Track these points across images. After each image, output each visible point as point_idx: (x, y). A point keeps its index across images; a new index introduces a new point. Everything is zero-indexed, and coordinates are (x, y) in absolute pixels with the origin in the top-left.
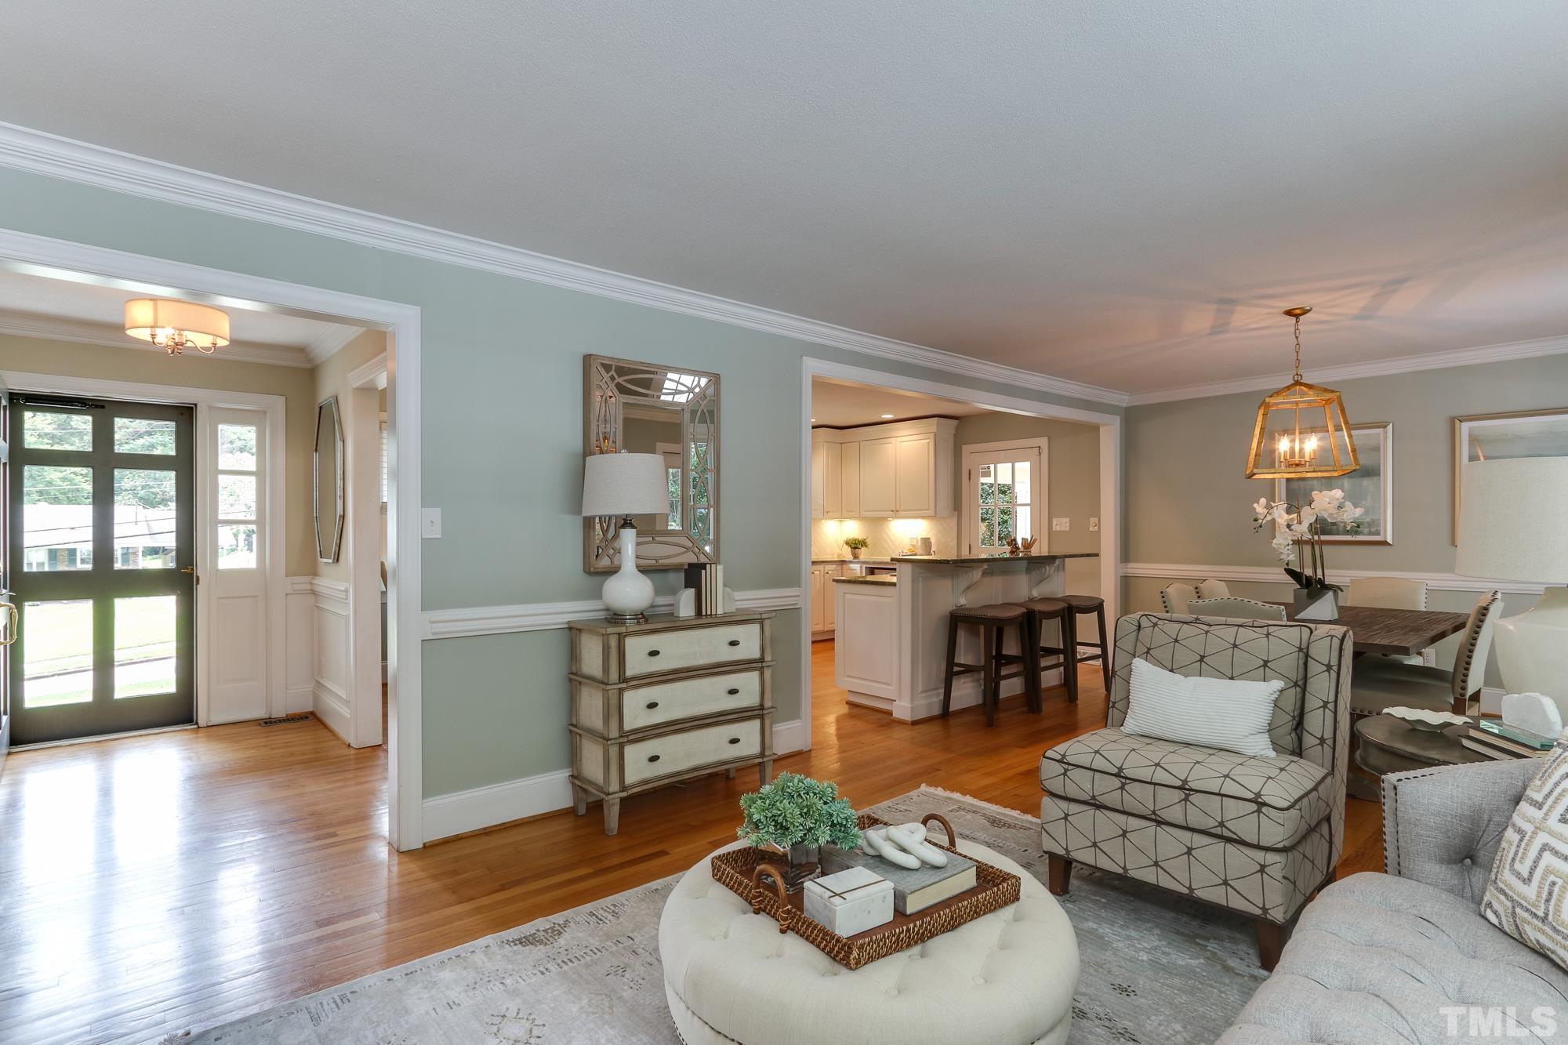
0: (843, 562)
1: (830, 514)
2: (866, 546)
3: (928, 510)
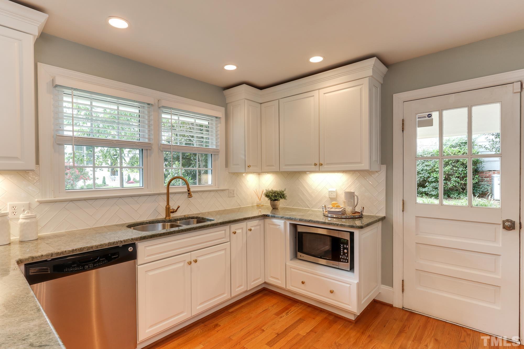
0: (264, 217)
1: (251, 168)
2: (284, 198)
3: (360, 163)
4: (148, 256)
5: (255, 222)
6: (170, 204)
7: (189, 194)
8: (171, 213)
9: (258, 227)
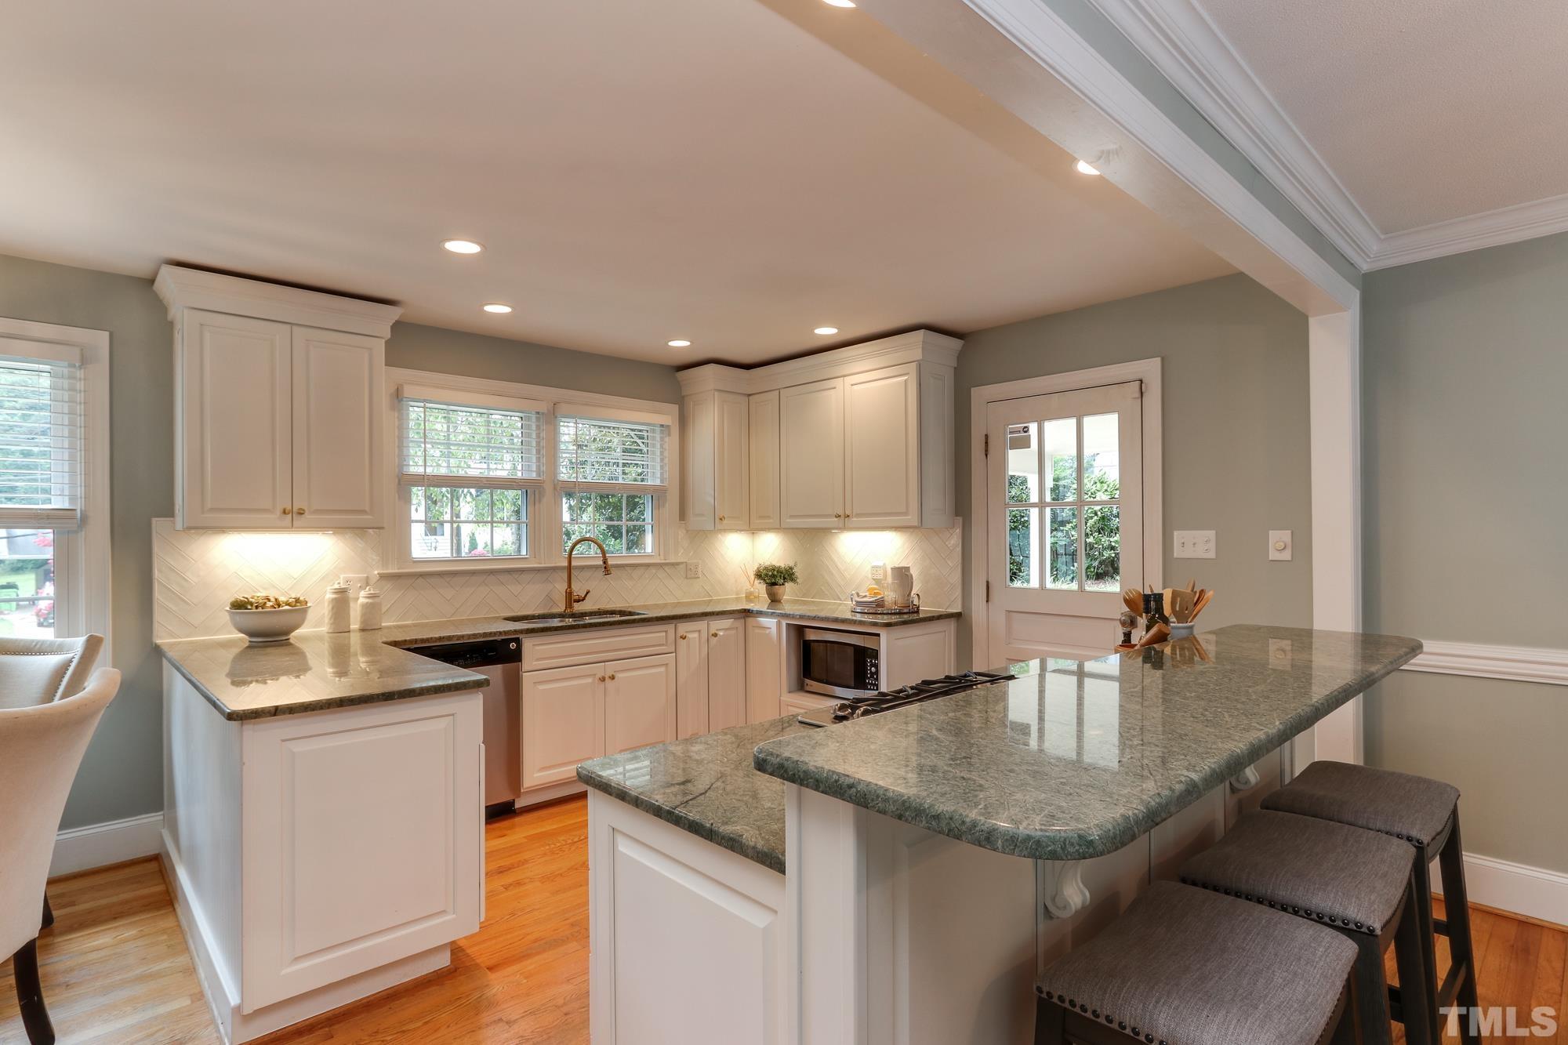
0: (746, 613)
1: (725, 522)
2: (792, 580)
3: (906, 514)
4: (538, 660)
5: (727, 623)
6: (573, 587)
7: (605, 568)
8: (574, 602)
9: (733, 632)
